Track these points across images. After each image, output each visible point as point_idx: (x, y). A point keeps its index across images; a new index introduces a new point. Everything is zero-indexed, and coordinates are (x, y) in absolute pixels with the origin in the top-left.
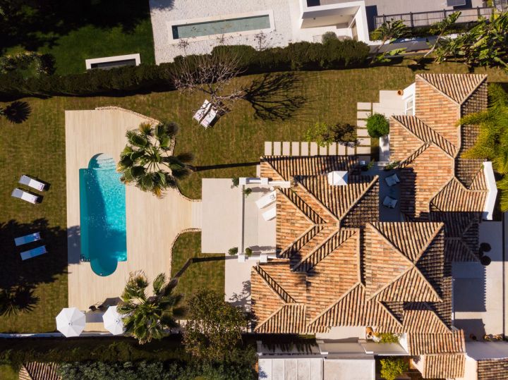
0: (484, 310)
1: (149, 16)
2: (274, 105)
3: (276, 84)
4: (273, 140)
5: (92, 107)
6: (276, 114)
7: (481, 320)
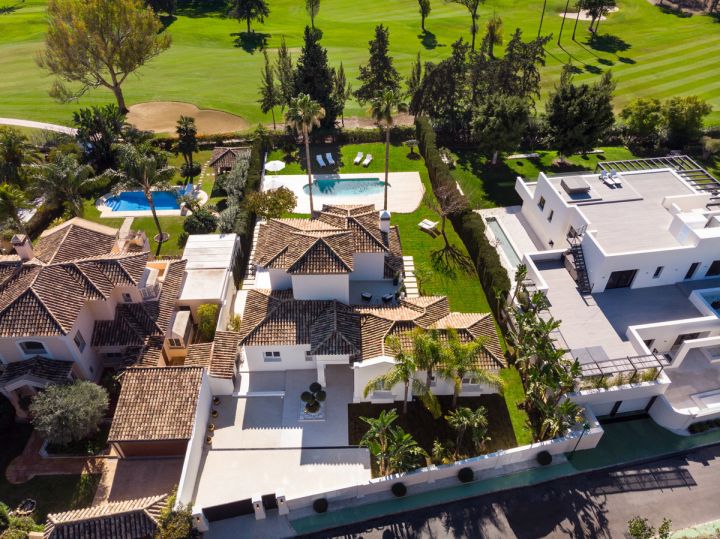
0: (244, 428)
1: (499, 206)
2: (445, 261)
3: (463, 265)
4: (414, 260)
5: (423, 181)
6: (438, 262)
7: (233, 424)
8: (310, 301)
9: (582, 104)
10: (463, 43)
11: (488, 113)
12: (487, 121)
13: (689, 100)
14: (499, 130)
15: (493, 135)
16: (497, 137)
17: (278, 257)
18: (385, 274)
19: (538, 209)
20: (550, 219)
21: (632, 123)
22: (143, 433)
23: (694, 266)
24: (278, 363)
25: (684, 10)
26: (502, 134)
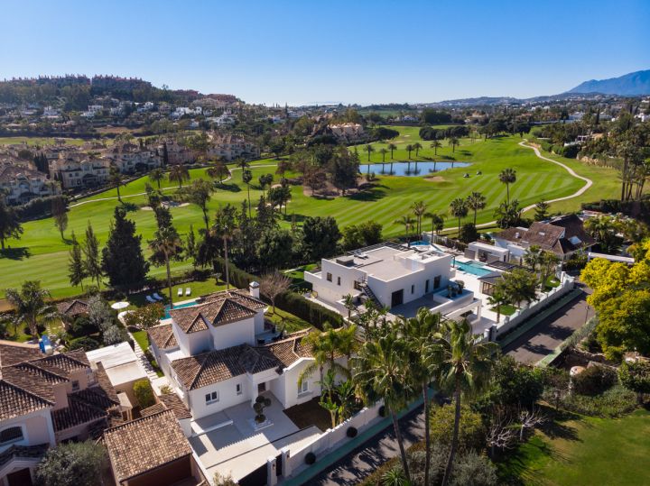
0: (217, 450)
3: (300, 324)
8: (228, 349)
9: (321, 225)
10: (231, 207)
11: (267, 241)
12: (268, 248)
13: (370, 222)
14: (279, 249)
15: (276, 254)
16: (279, 254)
17: (194, 324)
18: (265, 328)
19: (328, 282)
20: (339, 284)
21: (346, 240)
22: (150, 463)
23: (427, 282)
24: (217, 403)
25: (329, 197)
26: (281, 252)
